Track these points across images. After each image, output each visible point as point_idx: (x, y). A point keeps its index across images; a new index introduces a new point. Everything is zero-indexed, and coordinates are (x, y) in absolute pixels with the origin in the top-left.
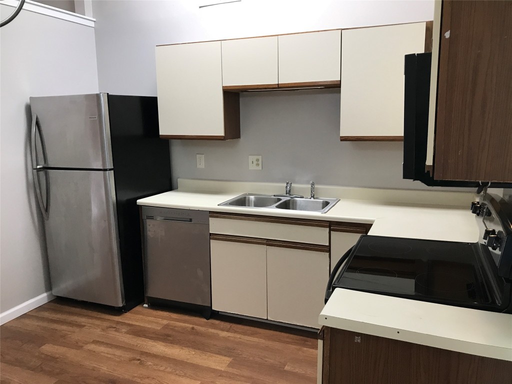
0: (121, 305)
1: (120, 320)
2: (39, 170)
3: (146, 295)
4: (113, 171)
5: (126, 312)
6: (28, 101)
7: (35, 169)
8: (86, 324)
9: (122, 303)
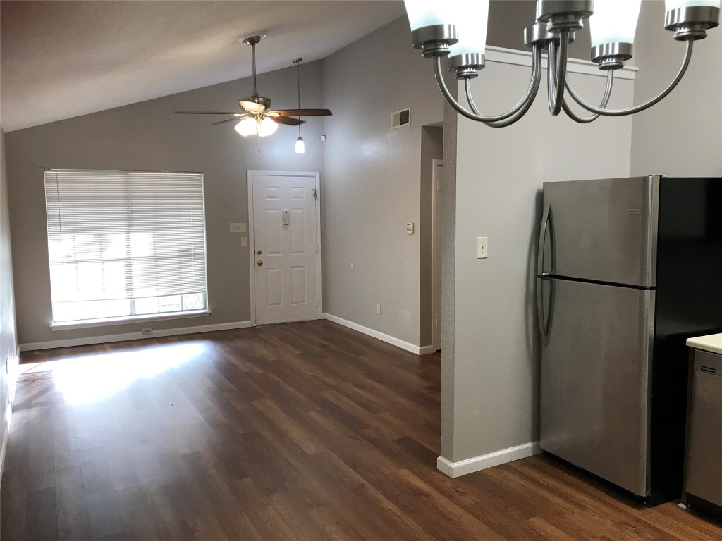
0: (644, 495)
1: (640, 517)
2: (544, 278)
3: (687, 491)
4: (654, 291)
5: (650, 507)
6: (541, 187)
7: (540, 276)
8: (590, 506)
9: (647, 491)
